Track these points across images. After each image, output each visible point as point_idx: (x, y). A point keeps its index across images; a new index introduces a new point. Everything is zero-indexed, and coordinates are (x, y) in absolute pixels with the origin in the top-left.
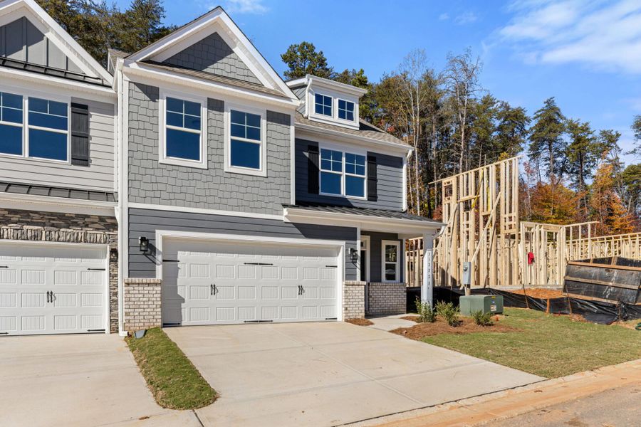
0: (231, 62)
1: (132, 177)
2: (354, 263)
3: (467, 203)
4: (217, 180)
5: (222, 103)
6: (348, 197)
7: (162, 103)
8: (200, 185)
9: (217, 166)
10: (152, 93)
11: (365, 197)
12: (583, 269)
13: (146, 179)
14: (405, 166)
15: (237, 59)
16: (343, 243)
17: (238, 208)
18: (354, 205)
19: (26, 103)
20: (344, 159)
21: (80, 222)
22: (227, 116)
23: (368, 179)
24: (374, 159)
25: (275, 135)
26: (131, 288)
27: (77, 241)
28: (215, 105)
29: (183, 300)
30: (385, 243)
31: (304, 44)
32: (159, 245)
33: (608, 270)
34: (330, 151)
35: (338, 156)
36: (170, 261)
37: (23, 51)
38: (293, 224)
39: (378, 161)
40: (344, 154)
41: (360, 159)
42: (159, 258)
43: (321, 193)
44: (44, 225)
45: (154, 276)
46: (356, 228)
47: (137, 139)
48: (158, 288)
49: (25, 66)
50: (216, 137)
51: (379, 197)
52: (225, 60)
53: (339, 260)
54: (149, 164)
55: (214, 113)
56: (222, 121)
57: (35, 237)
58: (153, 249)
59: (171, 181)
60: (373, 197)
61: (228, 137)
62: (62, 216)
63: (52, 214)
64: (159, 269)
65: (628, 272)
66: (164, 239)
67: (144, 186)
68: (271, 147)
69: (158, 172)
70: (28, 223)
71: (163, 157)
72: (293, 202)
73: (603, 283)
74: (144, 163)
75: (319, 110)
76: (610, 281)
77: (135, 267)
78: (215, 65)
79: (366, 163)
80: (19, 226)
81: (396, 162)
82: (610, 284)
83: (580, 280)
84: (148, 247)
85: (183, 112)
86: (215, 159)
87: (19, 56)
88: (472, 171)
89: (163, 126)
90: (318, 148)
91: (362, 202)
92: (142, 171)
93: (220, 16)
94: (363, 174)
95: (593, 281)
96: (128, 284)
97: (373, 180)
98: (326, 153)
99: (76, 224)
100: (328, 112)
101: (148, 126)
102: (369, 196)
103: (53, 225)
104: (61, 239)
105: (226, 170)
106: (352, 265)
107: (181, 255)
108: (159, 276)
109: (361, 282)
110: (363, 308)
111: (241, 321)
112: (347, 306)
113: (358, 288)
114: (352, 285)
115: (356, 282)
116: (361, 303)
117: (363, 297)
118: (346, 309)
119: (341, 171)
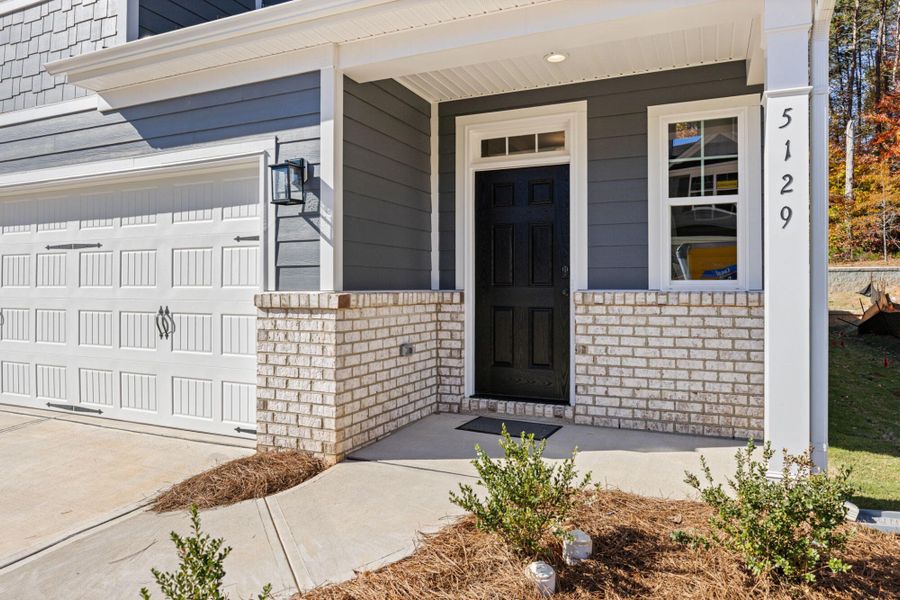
16: (265, 146)
109: (314, 298)
110: (331, 412)
111: (41, 402)
112: (267, 394)
113: (311, 324)
114: (286, 310)
115: (295, 298)
116: (319, 386)
117: (331, 362)
118: (263, 405)
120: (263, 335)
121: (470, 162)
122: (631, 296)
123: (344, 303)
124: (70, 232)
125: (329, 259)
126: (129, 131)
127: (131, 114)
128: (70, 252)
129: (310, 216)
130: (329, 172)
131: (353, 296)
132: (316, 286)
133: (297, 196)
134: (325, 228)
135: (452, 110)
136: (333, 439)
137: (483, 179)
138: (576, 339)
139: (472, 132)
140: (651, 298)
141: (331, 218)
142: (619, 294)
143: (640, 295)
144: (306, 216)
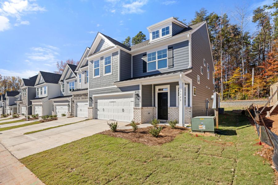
4: (102, 79)
5: (103, 57)
6: (159, 70)
8: (99, 81)
11: (167, 68)
13: (92, 83)
16: (134, 92)
18: (162, 72)
20: (157, 54)
30: (177, 87)
35: (154, 54)
36: (97, 102)
40: (157, 52)
43: (148, 71)
46: (139, 85)
47: (90, 74)
48: (92, 109)
56: (103, 62)
59: (95, 82)
61: (104, 66)
66: (95, 97)
71: (94, 77)
72: (119, 80)
74: (91, 79)
75: (154, 38)
77: (90, 104)
78: (102, 48)
84: (91, 99)
85: (97, 64)
86: (102, 73)
90: (146, 54)
93: (99, 34)
94: (166, 57)
96: (88, 108)
97: (171, 58)
100: (158, 36)
102: (169, 66)
105: (104, 75)
106: (138, 101)
108: (93, 106)
109: (139, 108)
110: (141, 119)
111: (109, 119)
112: (134, 117)
113: (139, 110)
114: (136, 109)
115: (137, 108)
116: (140, 116)
117: (141, 114)
118: (134, 118)
119: (156, 60)
120: (134, 111)
121: (157, 91)
122: (174, 107)
123: (142, 108)
124: (112, 100)
125: (140, 104)
126: (119, 90)
127: (120, 88)
128: (112, 103)
129: (139, 99)
130: (140, 95)
131: (143, 107)
132: (139, 106)
133: (137, 97)
134: (140, 101)
135: (155, 85)
136: (141, 122)
137: (159, 94)
138: (168, 112)
139: (157, 88)
140: (176, 108)
141: (141, 100)
142: (173, 107)
143: (175, 107)
144: (138, 99)
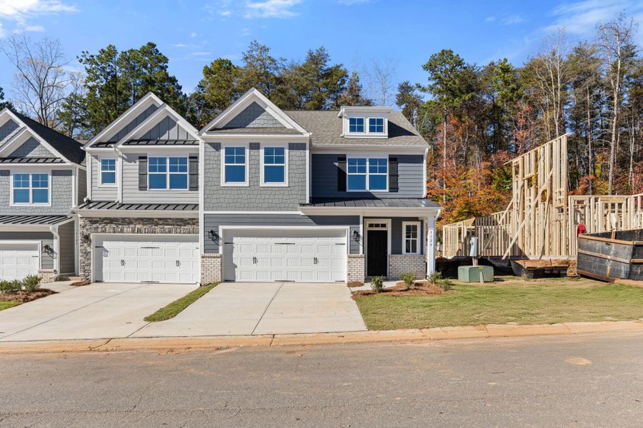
0: (265, 117)
1: (206, 196)
2: (358, 241)
3: (529, 180)
4: (255, 192)
5: (259, 144)
6: (371, 191)
7: (223, 152)
8: (245, 196)
9: (256, 184)
10: (217, 146)
11: (387, 190)
12: (590, 242)
13: (215, 196)
14: (425, 161)
15: (269, 114)
16: (347, 227)
17: (269, 209)
18: (377, 196)
19: (168, 161)
20: (368, 163)
21: (191, 222)
22: (262, 152)
23: (390, 176)
24: (394, 160)
25: (295, 158)
26: (204, 259)
27: (189, 233)
28: (255, 146)
29: (236, 267)
30: (405, 224)
31: (443, 51)
32: (221, 235)
33: (608, 243)
34: (355, 159)
35: (363, 161)
36: (229, 244)
37: (167, 134)
38: (308, 216)
39: (398, 160)
40: (368, 160)
41: (382, 161)
42: (221, 242)
43: (348, 190)
44: (173, 225)
45: (218, 252)
46: (359, 216)
47: (209, 175)
48: (219, 260)
49: (166, 143)
50: (255, 166)
51: (400, 189)
52: (260, 117)
53: (345, 240)
54: (215, 188)
55: (254, 152)
56: (259, 156)
57: (170, 232)
58: (217, 236)
59: (228, 196)
60: (394, 188)
61: (262, 165)
62: (182, 220)
63: (177, 219)
64: (221, 248)
65: (622, 246)
66: (224, 231)
67: (213, 201)
68: (292, 167)
69: (220, 192)
70: (167, 225)
71: (223, 183)
72: (308, 201)
73: (604, 256)
74: (213, 188)
75: (352, 129)
76: (608, 254)
77: (207, 247)
78: (254, 122)
79: (388, 163)
80: (162, 226)
81: (417, 159)
82: (609, 257)
83: (588, 253)
84: (213, 235)
85: (235, 154)
86: (254, 179)
87: (165, 137)
88: (533, 151)
89: (223, 165)
90: (345, 158)
91: (385, 194)
92: (212, 192)
93: (254, 92)
94: (386, 172)
95: (596, 254)
96: (203, 257)
97: (394, 176)
98: (352, 161)
99: (189, 224)
100: (361, 129)
101: (215, 166)
102: (390, 188)
103: (177, 225)
104: (182, 232)
105: (261, 186)
106: (356, 243)
107: (235, 240)
108: (221, 252)
110: (363, 274)
112: (350, 273)
113: (359, 260)
114: (354, 257)
116: (361, 270)
117: (363, 266)
119: (365, 172)
120: (349, 262)
124: (283, 240)
126: (310, 220)
127: (310, 217)
128: (284, 245)
130: (361, 234)
132: (358, 253)
133: (355, 237)
137: (370, 232)
138: (389, 264)
140: (402, 258)
142: (397, 255)
